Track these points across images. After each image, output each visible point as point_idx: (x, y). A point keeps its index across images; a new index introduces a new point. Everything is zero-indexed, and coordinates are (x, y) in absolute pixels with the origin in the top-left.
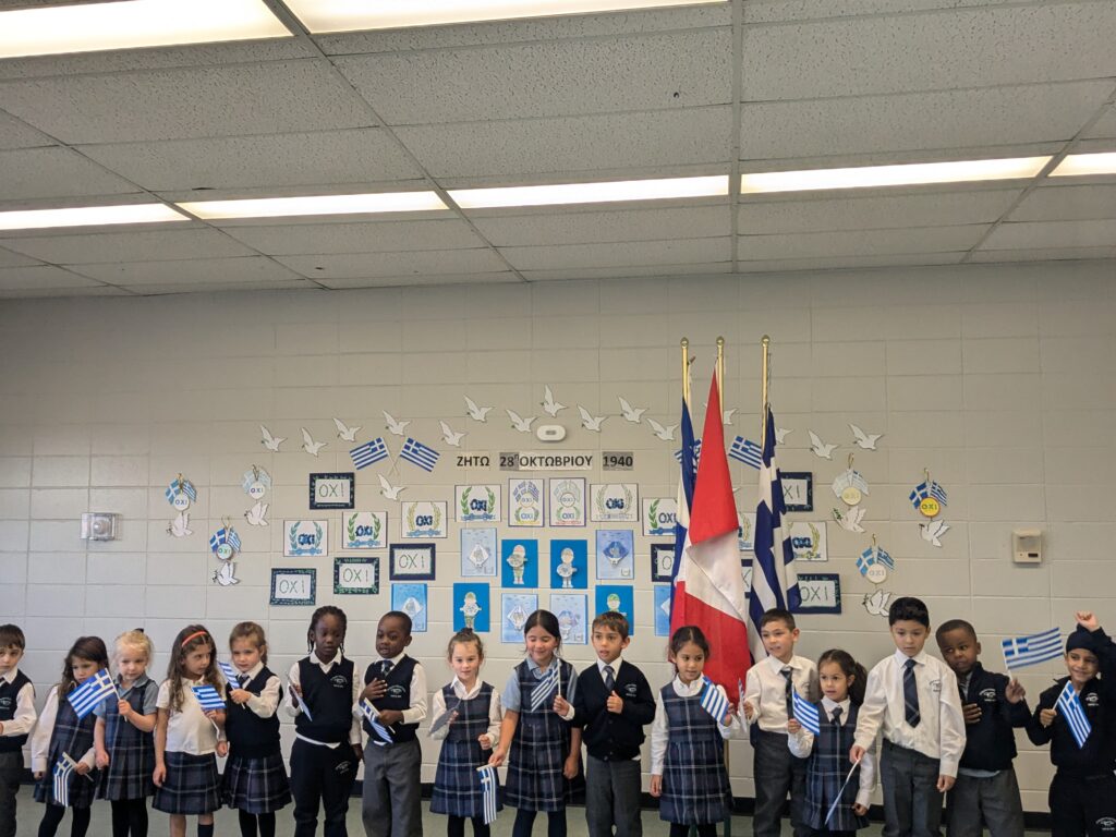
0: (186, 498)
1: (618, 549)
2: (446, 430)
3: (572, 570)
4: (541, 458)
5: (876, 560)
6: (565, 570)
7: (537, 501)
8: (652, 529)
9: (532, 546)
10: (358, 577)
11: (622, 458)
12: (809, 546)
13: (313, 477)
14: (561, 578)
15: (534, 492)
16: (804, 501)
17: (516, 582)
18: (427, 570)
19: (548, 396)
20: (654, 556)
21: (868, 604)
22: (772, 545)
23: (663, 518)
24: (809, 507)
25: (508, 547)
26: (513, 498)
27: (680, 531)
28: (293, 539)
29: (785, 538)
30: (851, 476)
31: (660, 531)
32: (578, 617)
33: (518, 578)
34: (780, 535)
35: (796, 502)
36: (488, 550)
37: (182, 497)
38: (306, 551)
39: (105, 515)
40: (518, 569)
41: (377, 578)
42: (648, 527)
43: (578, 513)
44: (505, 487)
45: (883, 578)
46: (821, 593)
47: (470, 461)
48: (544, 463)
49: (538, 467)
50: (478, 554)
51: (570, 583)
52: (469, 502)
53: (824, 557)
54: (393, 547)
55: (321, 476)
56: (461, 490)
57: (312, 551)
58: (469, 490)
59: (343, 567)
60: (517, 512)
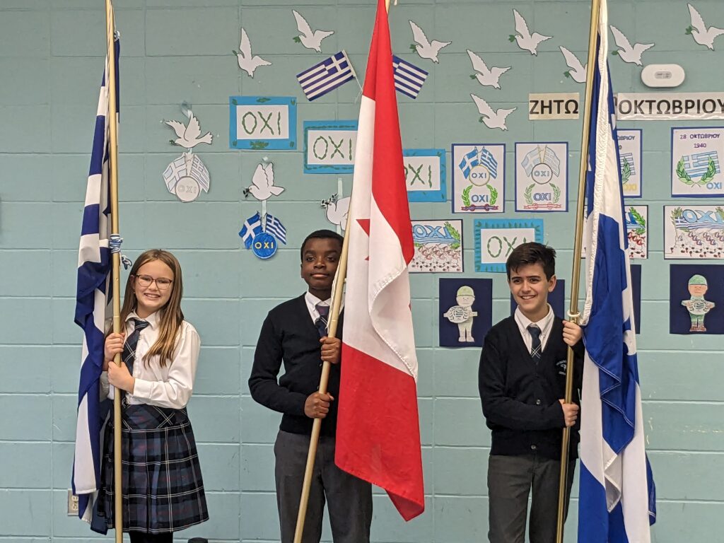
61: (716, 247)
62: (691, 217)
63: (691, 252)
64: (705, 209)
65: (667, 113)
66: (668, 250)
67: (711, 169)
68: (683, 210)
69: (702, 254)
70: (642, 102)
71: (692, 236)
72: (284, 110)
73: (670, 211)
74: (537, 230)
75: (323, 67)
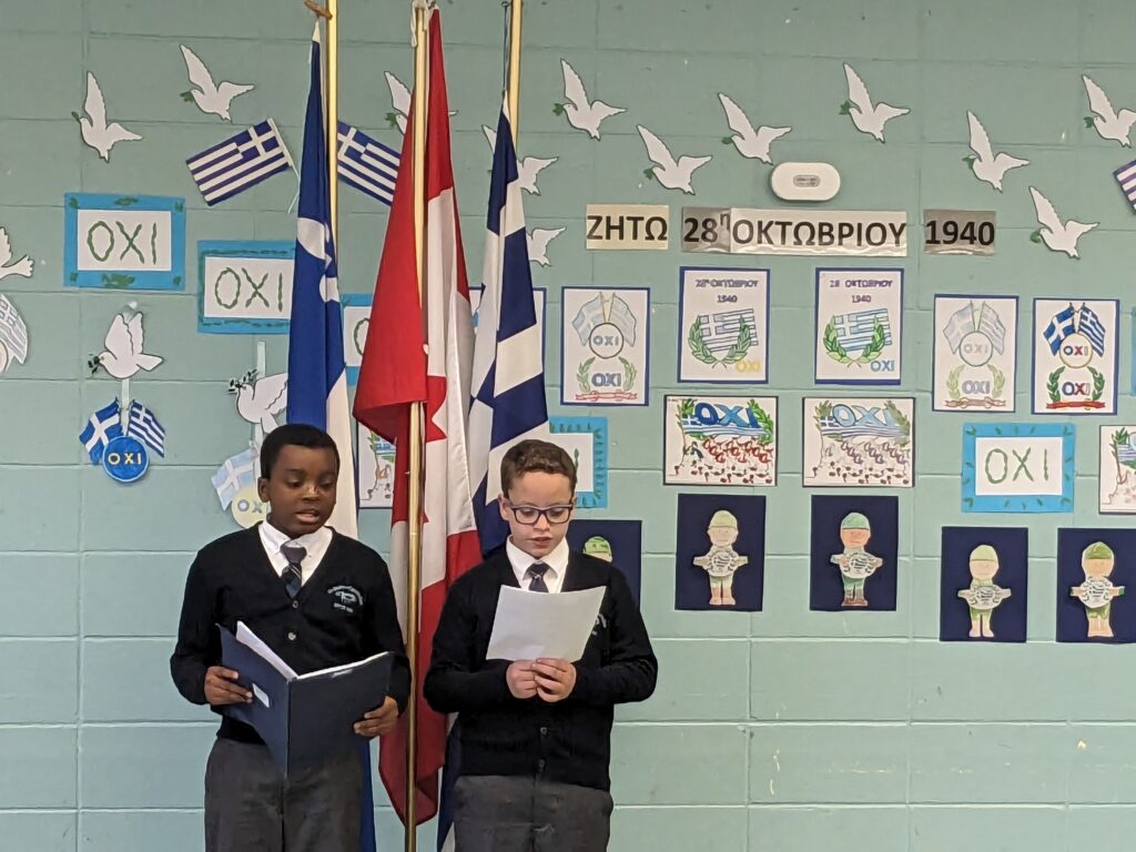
61: (883, 466)
62: (846, 417)
63: (845, 476)
64: (869, 404)
65: (810, 242)
66: (809, 472)
67: (878, 339)
68: (833, 405)
69: (862, 477)
70: (770, 224)
71: (847, 448)
72: (164, 219)
73: (812, 405)
74: (597, 436)
75: (233, 146)
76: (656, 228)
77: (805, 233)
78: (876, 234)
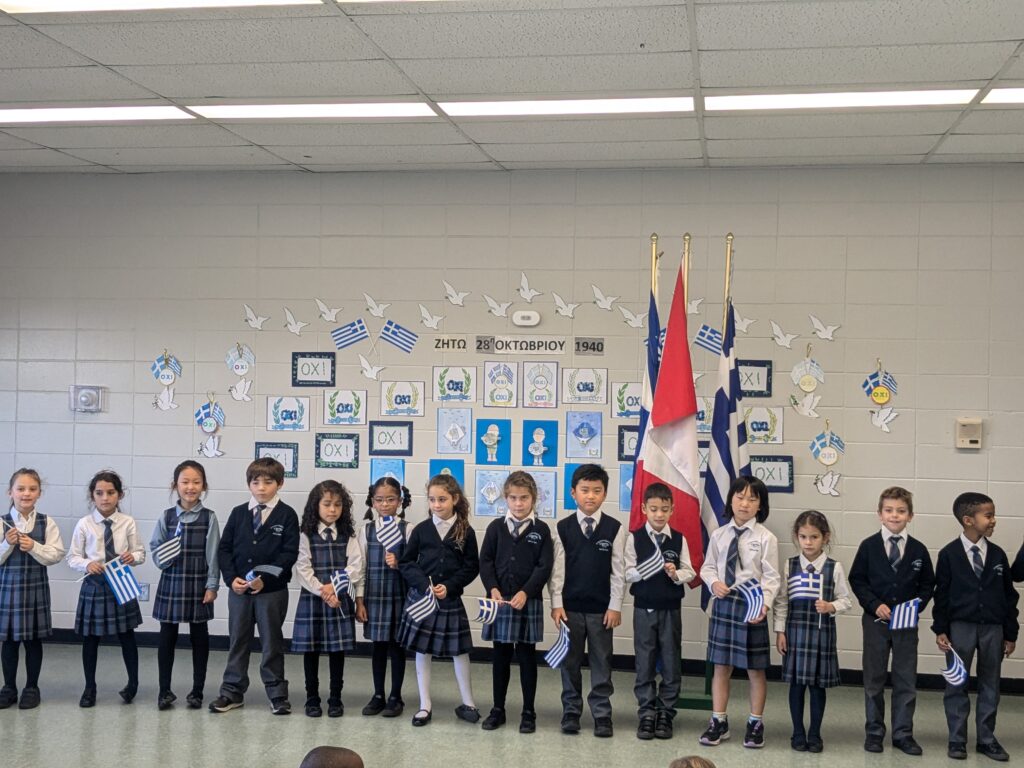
0: (171, 373)
1: (587, 430)
2: (425, 313)
3: (543, 449)
4: (516, 342)
5: (828, 443)
6: (536, 449)
7: (511, 381)
8: (620, 411)
9: (505, 426)
10: (338, 452)
11: (594, 344)
12: (766, 429)
13: (295, 356)
14: (533, 456)
15: (508, 374)
16: (763, 388)
17: (489, 459)
18: (405, 447)
19: (524, 282)
20: (621, 437)
21: (819, 484)
22: (728, 428)
23: (630, 402)
24: (768, 393)
25: (482, 426)
26: (488, 380)
27: (644, 414)
28: (276, 414)
29: (740, 422)
30: (808, 365)
31: (628, 414)
32: (548, 493)
33: (492, 455)
34: (735, 419)
35: (757, 388)
36: (463, 428)
37: (167, 372)
38: (288, 426)
39: (91, 388)
40: (491, 447)
41: (357, 453)
42: (617, 409)
43: (550, 395)
44: (480, 369)
45: (832, 461)
46: (776, 474)
47: (448, 344)
48: (518, 347)
49: (513, 351)
50: (454, 432)
51: (541, 461)
52: (446, 383)
53: (780, 441)
54: (373, 424)
55: (304, 355)
56: (439, 371)
57: (295, 426)
58: (446, 371)
59: (324, 443)
60: (492, 393)
65: (526, 349)
76: (462, 344)
77: (524, 346)
78: (553, 346)
